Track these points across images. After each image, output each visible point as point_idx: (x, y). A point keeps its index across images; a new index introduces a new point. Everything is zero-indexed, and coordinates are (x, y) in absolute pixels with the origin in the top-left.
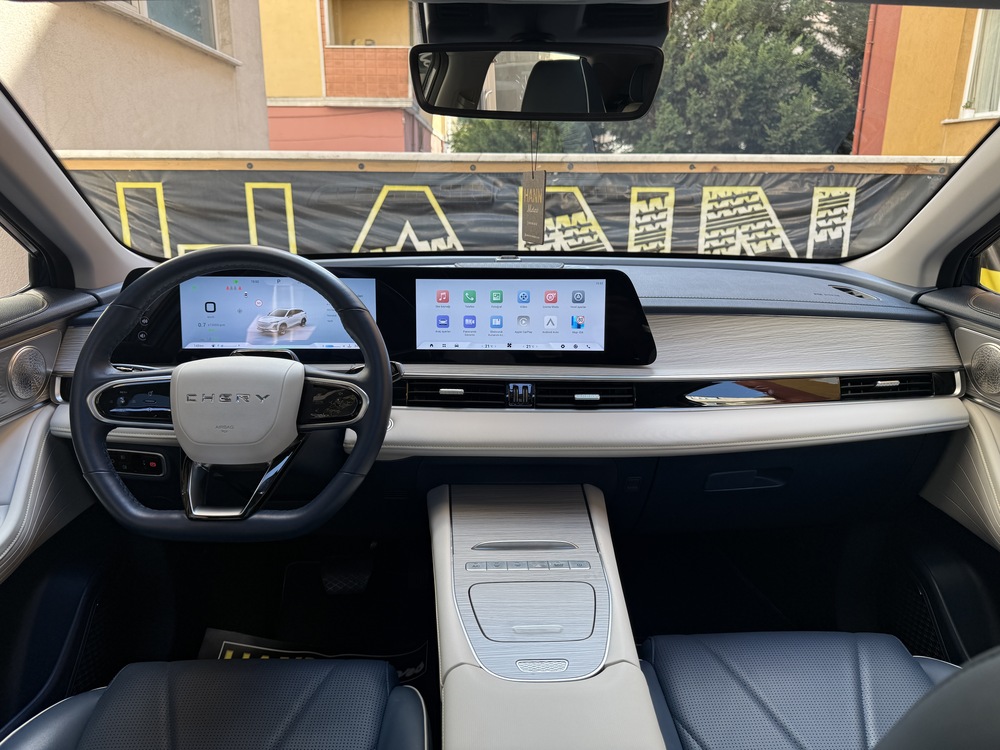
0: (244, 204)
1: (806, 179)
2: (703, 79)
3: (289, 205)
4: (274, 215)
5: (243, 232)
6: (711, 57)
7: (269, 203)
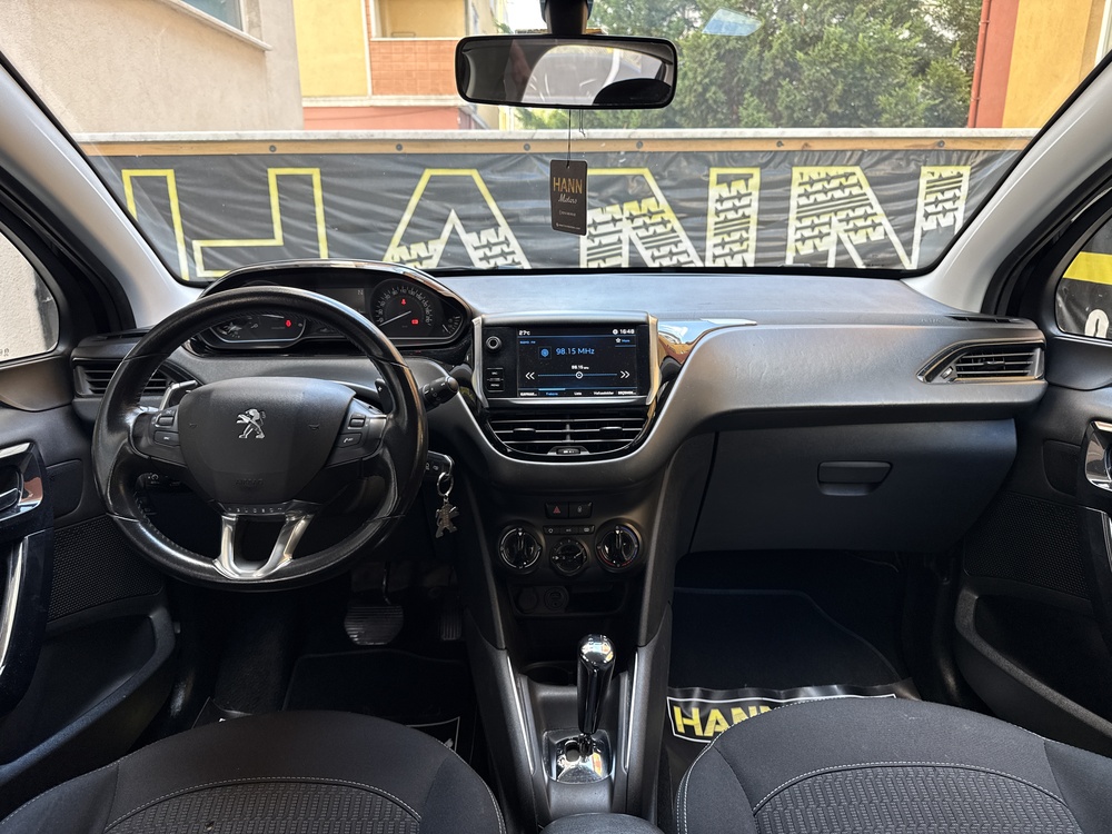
0: (267, 193)
1: (912, 157)
2: (794, 67)
3: (318, 193)
4: (301, 206)
5: (266, 225)
6: (803, 41)
7: (295, 191)
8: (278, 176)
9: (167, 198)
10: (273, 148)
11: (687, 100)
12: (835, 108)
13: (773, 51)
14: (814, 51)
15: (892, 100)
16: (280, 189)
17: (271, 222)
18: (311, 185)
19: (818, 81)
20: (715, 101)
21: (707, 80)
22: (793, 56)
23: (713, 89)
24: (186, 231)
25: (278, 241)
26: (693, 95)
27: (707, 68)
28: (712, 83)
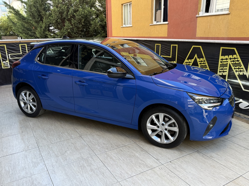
0: (19, 47)
2: (74, 15)
3: (26, 47)
4: (24, 49)
5: (19, 52)
6: (75, 11)
7: (23, 47)
8: (21, 45)
9: (5, 48)
10: (20, 42)
11: (54, 22)
12: (83, 24)
13: (70, 13)
14: (78, 13)
15: (93, 22)
16: (21, 47)
17: (20, 51)
18: (25, 46)
19: (79, 19)
20: (59, 22)
21: (57, 18)
22: (74, 14)
23: (59, 20)
24: (8, 53)
25: (21, 53)
26: (55, 20)
27: (57, 16)
28: (58, 19)
